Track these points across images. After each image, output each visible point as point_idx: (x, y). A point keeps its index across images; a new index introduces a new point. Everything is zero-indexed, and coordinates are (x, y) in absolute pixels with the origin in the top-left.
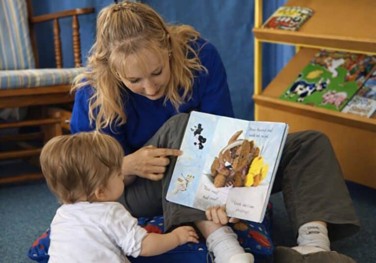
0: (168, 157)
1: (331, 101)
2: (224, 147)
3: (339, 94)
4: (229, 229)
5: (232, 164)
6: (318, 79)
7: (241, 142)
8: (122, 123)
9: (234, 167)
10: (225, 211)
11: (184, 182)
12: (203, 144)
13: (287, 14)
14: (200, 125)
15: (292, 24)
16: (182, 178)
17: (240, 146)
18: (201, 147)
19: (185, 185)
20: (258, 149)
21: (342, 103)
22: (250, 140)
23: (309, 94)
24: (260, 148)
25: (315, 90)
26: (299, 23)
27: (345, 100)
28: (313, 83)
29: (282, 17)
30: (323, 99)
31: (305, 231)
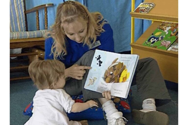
0: (85, 70)
1: (164, 45)
2: (110, 66)
3: (168, 42)
4: (111, 101)
5: (113, 73)
6: (160, 35)
7: (117, 63)
8: (65, 54)
9: (114, 74)
10: (110, 93)
11: (92, 81)
12: (101, 64)
13: (144, 6)
14: (99, 56)
15: (146, 10)
16: (91, 79)
17: (117, 65)
18: (100, 65)
19: (93, 82)
20: (125, 66)
21: (168, 45)
22: (121, 62)
23: (156, 42)
24: (126, 66)
25: (158, 40)
26: (149, 10)
27: (170, 44)
28: (157, 37)
29: (142, 8)
30: (161, 44)
31: (146, 102)
